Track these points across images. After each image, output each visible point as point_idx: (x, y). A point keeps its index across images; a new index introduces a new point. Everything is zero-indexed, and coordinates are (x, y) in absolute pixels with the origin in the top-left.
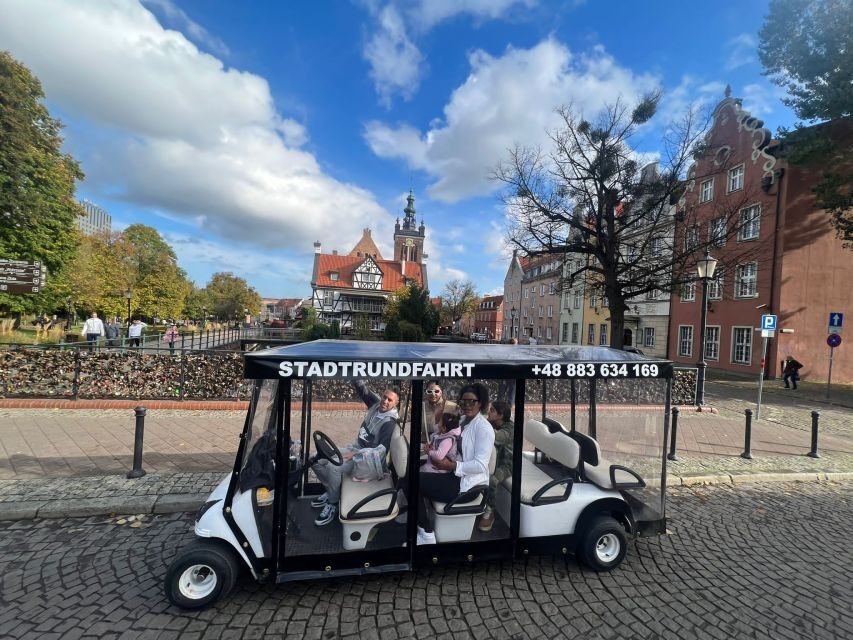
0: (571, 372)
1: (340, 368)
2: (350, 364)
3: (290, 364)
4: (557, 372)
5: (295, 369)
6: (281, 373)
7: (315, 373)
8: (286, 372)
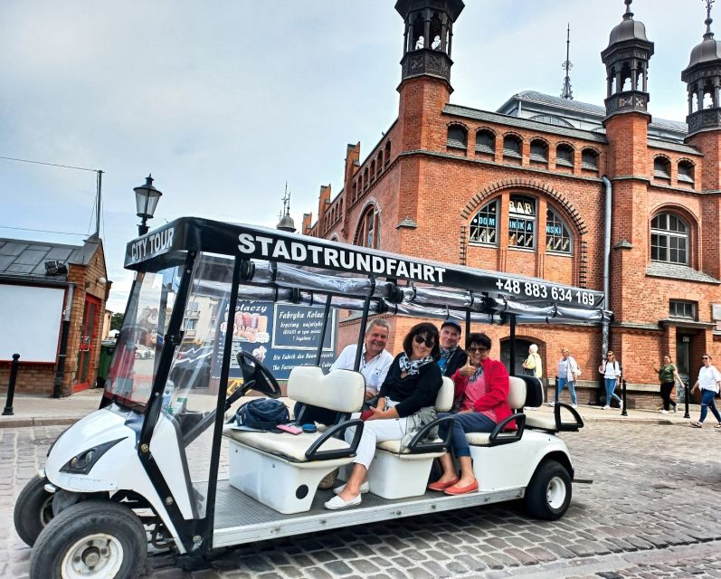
0: (529, 291)
1: (310, 253)
2: (320, 249)
3: (251, 238)
4: (517, 289)
5: (258, 245)
6: (242, 248)
7: (281, 253)
8: (247, 247)
